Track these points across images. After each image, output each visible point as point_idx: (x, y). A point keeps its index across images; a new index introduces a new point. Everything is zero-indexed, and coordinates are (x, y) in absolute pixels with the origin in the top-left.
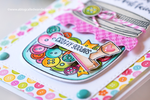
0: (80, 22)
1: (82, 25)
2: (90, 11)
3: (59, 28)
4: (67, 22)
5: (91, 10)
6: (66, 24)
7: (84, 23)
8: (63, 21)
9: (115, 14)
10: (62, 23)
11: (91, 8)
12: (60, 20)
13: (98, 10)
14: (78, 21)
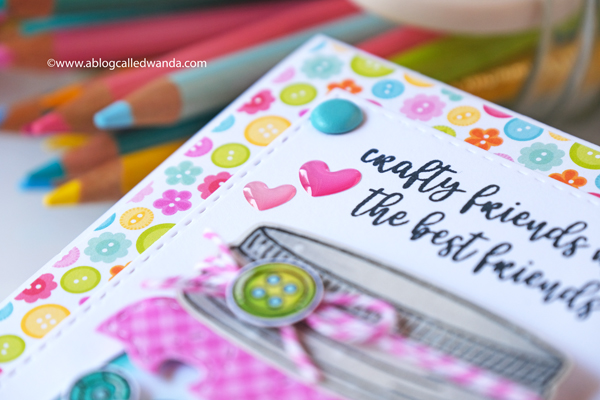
0: (223, 351)
1: (232, 369)
2: (266, 297)
3: (126, 382)
4: (159, 350)
5: (274, 291)
6: (157, 359)
7: (244, 358)
8: (142, 343)
9: (389, 317)
10: (137, 353)
11: (273, 280)
12: (129, 338)
13: (305, 293)
14: (214, 342)
